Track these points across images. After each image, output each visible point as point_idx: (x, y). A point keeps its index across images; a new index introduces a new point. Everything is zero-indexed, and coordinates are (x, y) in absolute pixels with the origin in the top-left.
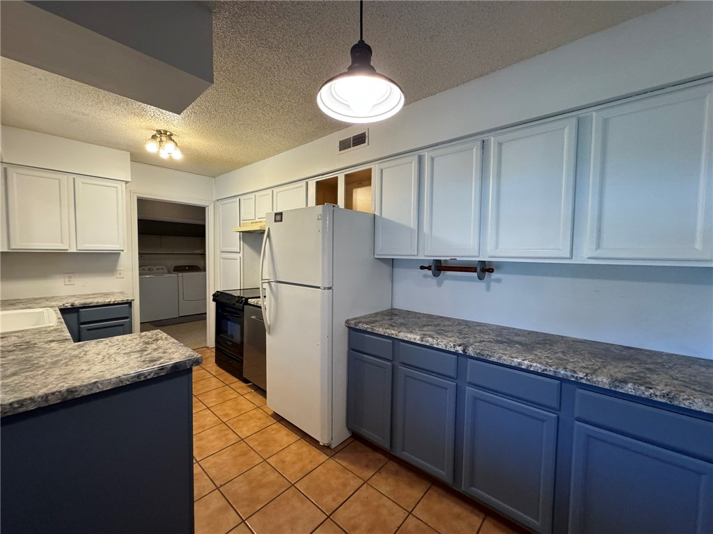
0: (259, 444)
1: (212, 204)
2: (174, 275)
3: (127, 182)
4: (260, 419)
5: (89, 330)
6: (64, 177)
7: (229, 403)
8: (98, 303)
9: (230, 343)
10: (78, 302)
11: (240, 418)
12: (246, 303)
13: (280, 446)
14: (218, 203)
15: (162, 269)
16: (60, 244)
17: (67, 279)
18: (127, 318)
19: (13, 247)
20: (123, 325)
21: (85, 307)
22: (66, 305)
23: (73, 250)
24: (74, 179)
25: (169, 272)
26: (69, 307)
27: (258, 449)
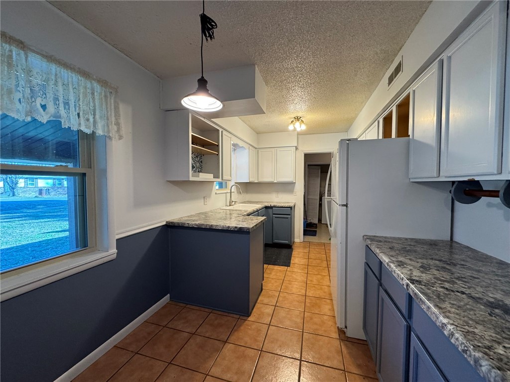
0: (310, 303)
4: (325, 292)
5: (275, 217)
6: (273, 150)
7: (319, 276)
8: (279, 205)
10: (272, 204)
11: (316, 286)
13: (319, 312)
16: (272, 179)
17: (276, 195)
18: (290, 215)
19: (259, 180)
20: (288, 218)
21: (274, 207)
22: (269, 205)
23: (275, 181)
24: (276, 150)
27: (308, 304)
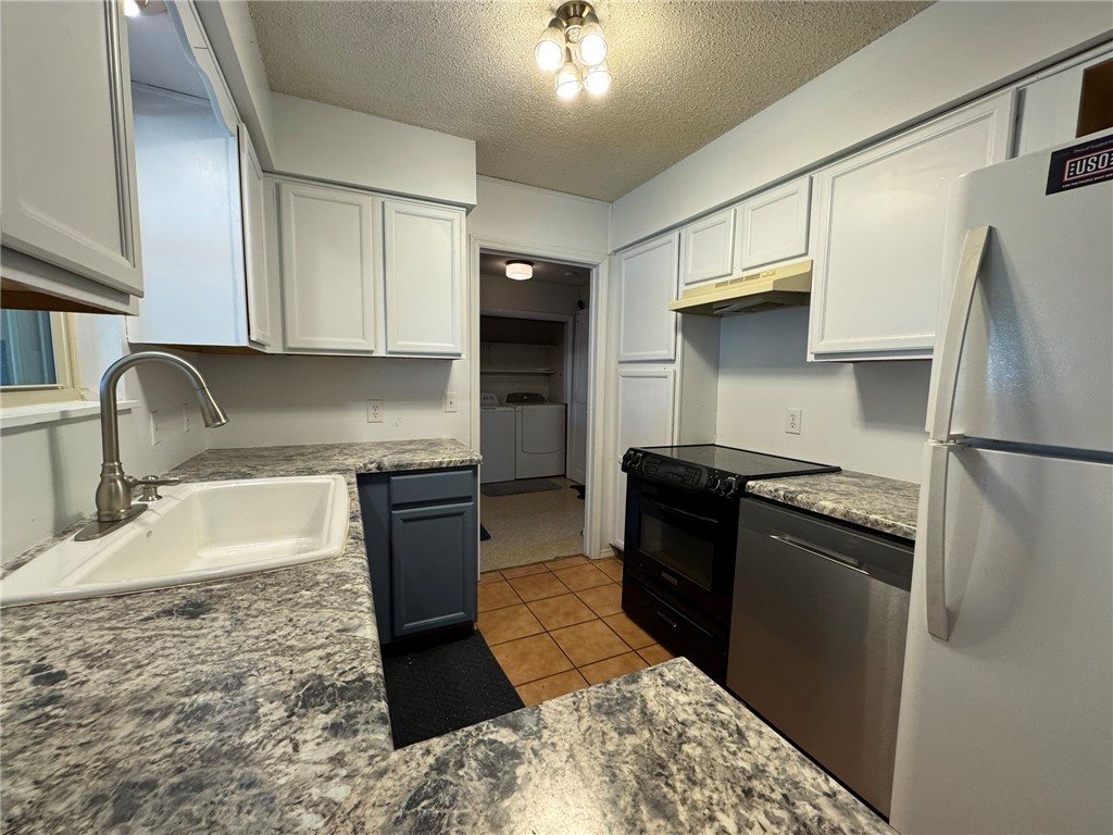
1: (606, 262)
2: (510, 409)
3: (469, 208)
5: (405, 521)
6: (366, 200)
8: (421, 464)
9: (674, 581)
10: (389, 462)
12: (742, 491)
14: (615, 258)
15: (492, 398)
16: (362, 341)
17: (371, 411)
18: (468, 499)
19: (290, 345)
20: (461, 514)
21: (401, 471)
22: (370, 466)
23: (380, 352)
24: (383, 203)
25: (501, 405)
26: (375, 471)
